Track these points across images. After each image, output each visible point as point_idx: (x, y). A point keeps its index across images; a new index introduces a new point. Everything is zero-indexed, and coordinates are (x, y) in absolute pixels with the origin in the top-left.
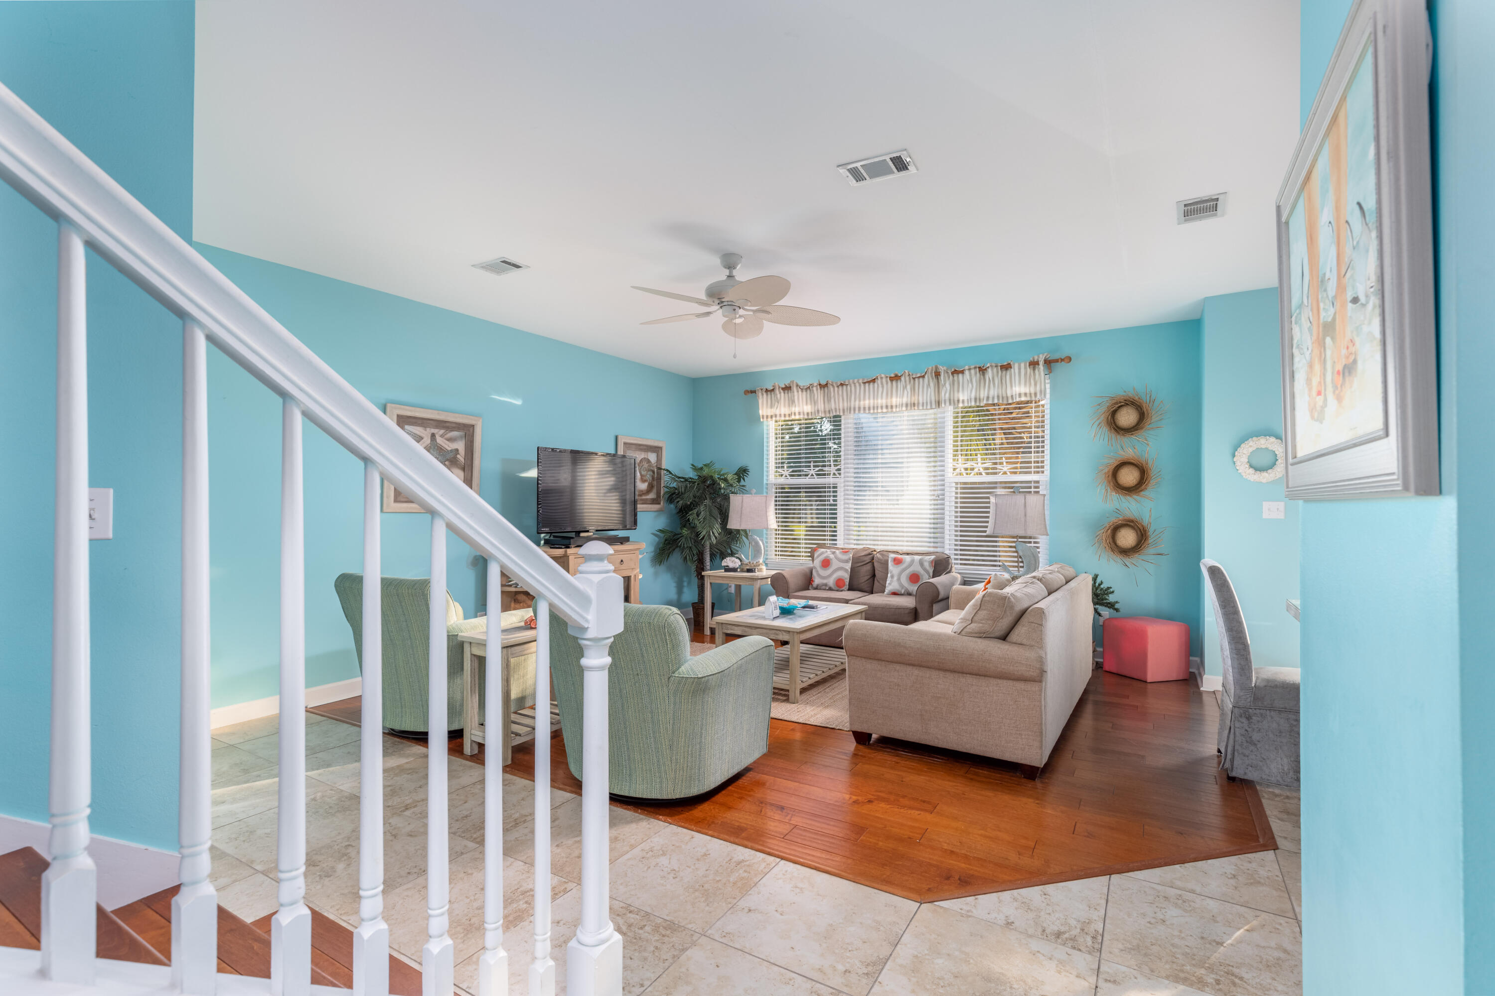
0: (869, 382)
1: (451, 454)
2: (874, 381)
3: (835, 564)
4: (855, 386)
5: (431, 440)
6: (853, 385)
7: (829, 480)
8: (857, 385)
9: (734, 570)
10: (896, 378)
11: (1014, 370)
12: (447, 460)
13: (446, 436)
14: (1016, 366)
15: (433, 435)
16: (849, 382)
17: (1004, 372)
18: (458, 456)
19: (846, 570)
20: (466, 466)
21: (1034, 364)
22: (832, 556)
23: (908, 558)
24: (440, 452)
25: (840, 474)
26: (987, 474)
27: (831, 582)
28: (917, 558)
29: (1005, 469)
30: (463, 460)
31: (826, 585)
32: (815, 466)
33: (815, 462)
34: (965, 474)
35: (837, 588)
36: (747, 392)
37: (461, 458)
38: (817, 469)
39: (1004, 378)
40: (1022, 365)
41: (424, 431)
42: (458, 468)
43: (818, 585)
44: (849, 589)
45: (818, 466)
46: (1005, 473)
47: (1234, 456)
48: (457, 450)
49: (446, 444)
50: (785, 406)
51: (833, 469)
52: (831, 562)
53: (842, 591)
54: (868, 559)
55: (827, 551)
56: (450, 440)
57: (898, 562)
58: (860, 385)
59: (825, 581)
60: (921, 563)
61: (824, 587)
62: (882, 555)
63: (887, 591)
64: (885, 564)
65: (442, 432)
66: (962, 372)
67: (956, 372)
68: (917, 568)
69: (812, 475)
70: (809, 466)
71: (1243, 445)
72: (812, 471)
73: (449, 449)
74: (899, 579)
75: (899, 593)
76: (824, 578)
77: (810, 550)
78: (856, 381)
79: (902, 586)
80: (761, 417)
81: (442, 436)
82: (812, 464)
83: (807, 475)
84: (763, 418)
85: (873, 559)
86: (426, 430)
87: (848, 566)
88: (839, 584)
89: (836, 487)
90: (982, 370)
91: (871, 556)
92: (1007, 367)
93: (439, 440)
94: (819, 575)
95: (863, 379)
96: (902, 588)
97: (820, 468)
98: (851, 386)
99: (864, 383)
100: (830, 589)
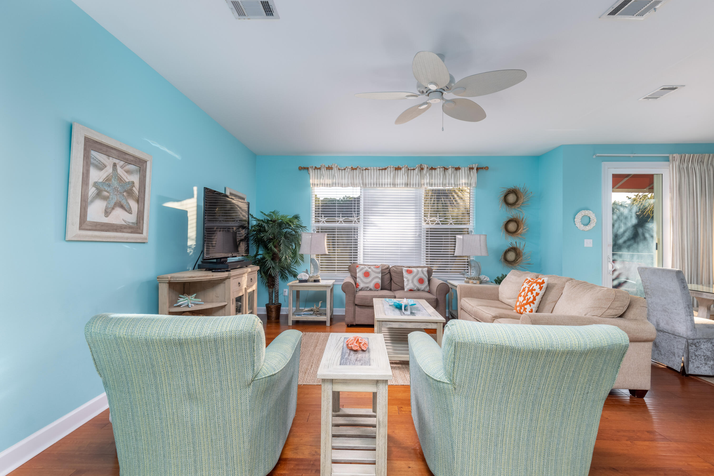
0: (382, 169)
1: (128, 186)
2: (385, 169)
3: (373, 275)
4: (374, 171)
5: (113, 170)
6: (372, 170)
7: (353, 225)
8: (375, 170)
9: (306, 281)
10: (398, 169)
11: (462, 171)
12: (125, 191)
13: (125, 168)
14: (463, 169)
15: (115, 165)
16: (371, 167)
17: (456, 171)
18: (134, 189)
19: (379, 278)
20: (140, 199)
21: (471, 169)
22: (370, 270)
23: (414, 270)
24: (120, 182)
25: (359, 222)
26: (442, 224)
27: (371, 286)
28: (420, 269)
29: (451, 222)
30: (137, 193)
31: (368, 287)
32: (342, 216)
33: (342, 214)
34: (430, 224)
35: (375, 289)
36: (301, 169)
37: (136, 190)
38: (344, 218)
39: (456, 174)
40: (466, 168)
41: (107, 159)
42: (133, 199)
43: (362, 288)
44: (381, 289)
45: (345, 217)
46: (451, 224)
47: (574, 218)
48: (133, 183)
49: (125, 175)
50: (327, 179)
51: (355, 219)
52: (370, 273)
53: (378, 290)
54: (387, 271)
55: (365, 267)
56: (128, 172)
57: (410, 272)
58: (377, 171)
59: (367, 285)
60: (422, 272)
61: (366, 289)
62: (396, 268)
63: (406, 290)
64: (401, 274)
65: (122, 163)
66: (435, 169)
67: (432, 169)
68: (421, 275)
69: (341, 222)
70: (339, 216)
71: (578, 214)
72: (341, 219)
73: (127, 181)
74: (413, 282)
75: (413, 290)
76: (366, 283)
77: (348, 267)
78: (375, 168)
79: (415, 286)
80: (311, 184)
81: (122, 167)
82: (341, 215)
83: (338, 221)
84: (312, 185)
85: (390, 270)
86: (109, 159)
87: (380, 275)
88: (376, 285)
89: (357, 229)
90: (445, 169)
91: (389, 269)
92: (458, 169)
93: (120, 171)
94: (363, 282)
95: (379, 167)
96: (415, 287)
97: (346, 217)
98: (371, 171)
99: (379, 170)
100: (371, 290)
